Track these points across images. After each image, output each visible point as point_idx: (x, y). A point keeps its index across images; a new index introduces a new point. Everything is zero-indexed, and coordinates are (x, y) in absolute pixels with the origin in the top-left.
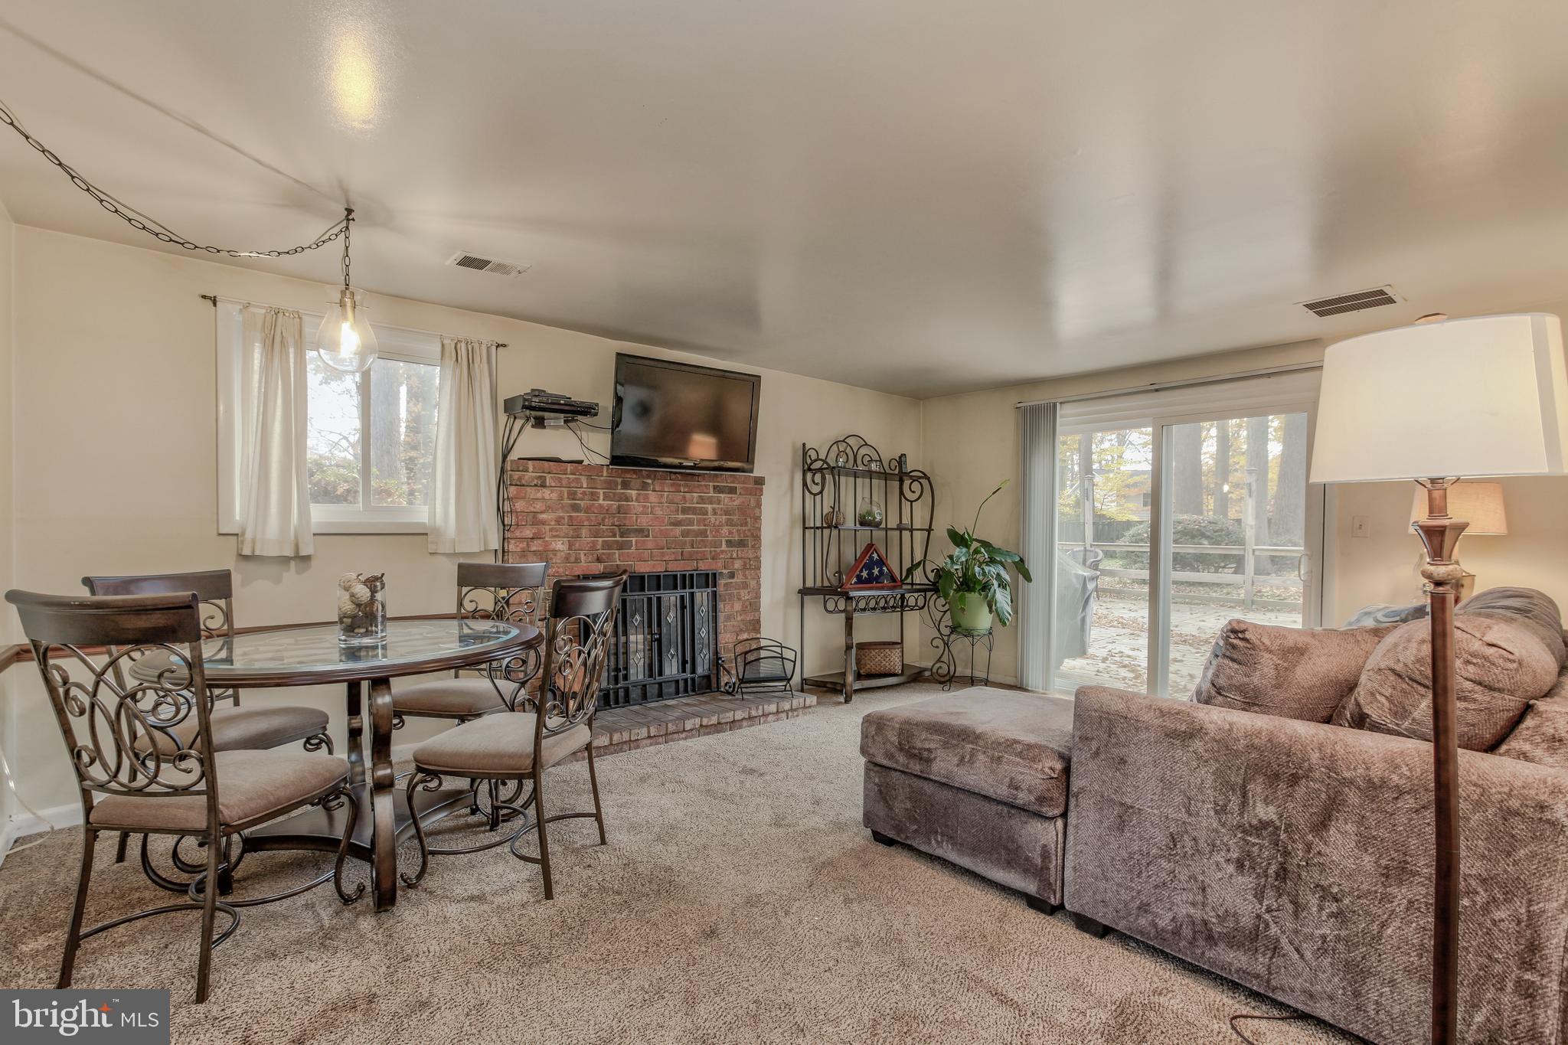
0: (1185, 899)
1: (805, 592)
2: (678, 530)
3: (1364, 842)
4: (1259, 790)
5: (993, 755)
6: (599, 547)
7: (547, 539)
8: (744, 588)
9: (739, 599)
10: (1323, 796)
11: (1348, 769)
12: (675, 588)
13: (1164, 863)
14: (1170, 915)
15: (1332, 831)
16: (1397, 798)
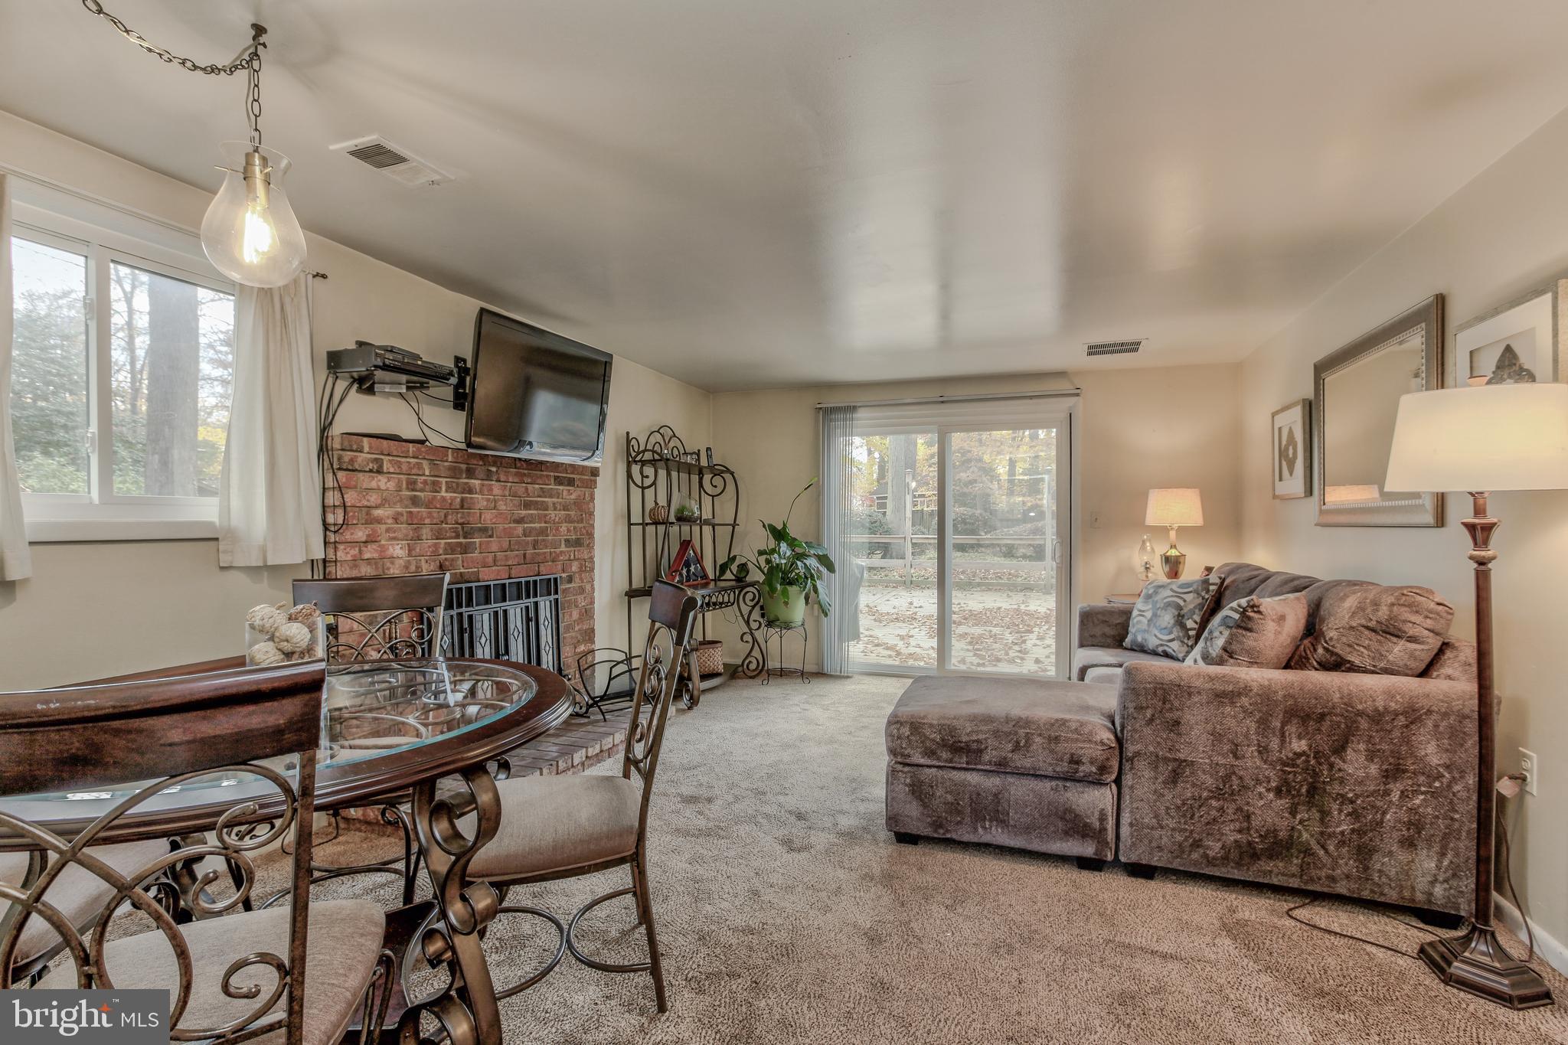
0: (1232, 828)
1: (632, 594)
2: (519, 529)
3: (1371, 756)
4: (1294, 729)
5: (1050, 736)
6: (441, 552)
7: (383, 542)
8: (581, 594)
9: (577, 606)
10: (1343, 726)
11: (1361, 703)
12: (519, 597)
13: (1214, 803)
14: (1219, 845)
15: (1349, 751)
16: (1394, 719)
